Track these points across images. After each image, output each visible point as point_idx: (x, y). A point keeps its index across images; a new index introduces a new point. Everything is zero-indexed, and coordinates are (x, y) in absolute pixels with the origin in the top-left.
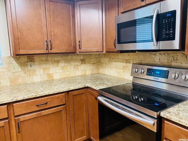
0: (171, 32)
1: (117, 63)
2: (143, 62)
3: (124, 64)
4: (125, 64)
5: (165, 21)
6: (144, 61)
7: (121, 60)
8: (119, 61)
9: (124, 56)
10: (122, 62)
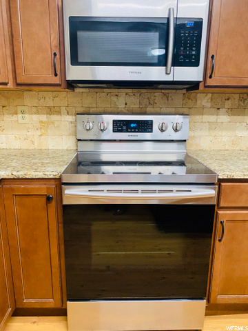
0: (194, 53)
1: (20, 116)
2: (92, 110)
3: (44, 118)
4: (46, 116)
5: (185, 33)
6: (95, 109)
7: (34, 110)
8: (27, 111)
9: (42, 100)
10: (38, 113)
